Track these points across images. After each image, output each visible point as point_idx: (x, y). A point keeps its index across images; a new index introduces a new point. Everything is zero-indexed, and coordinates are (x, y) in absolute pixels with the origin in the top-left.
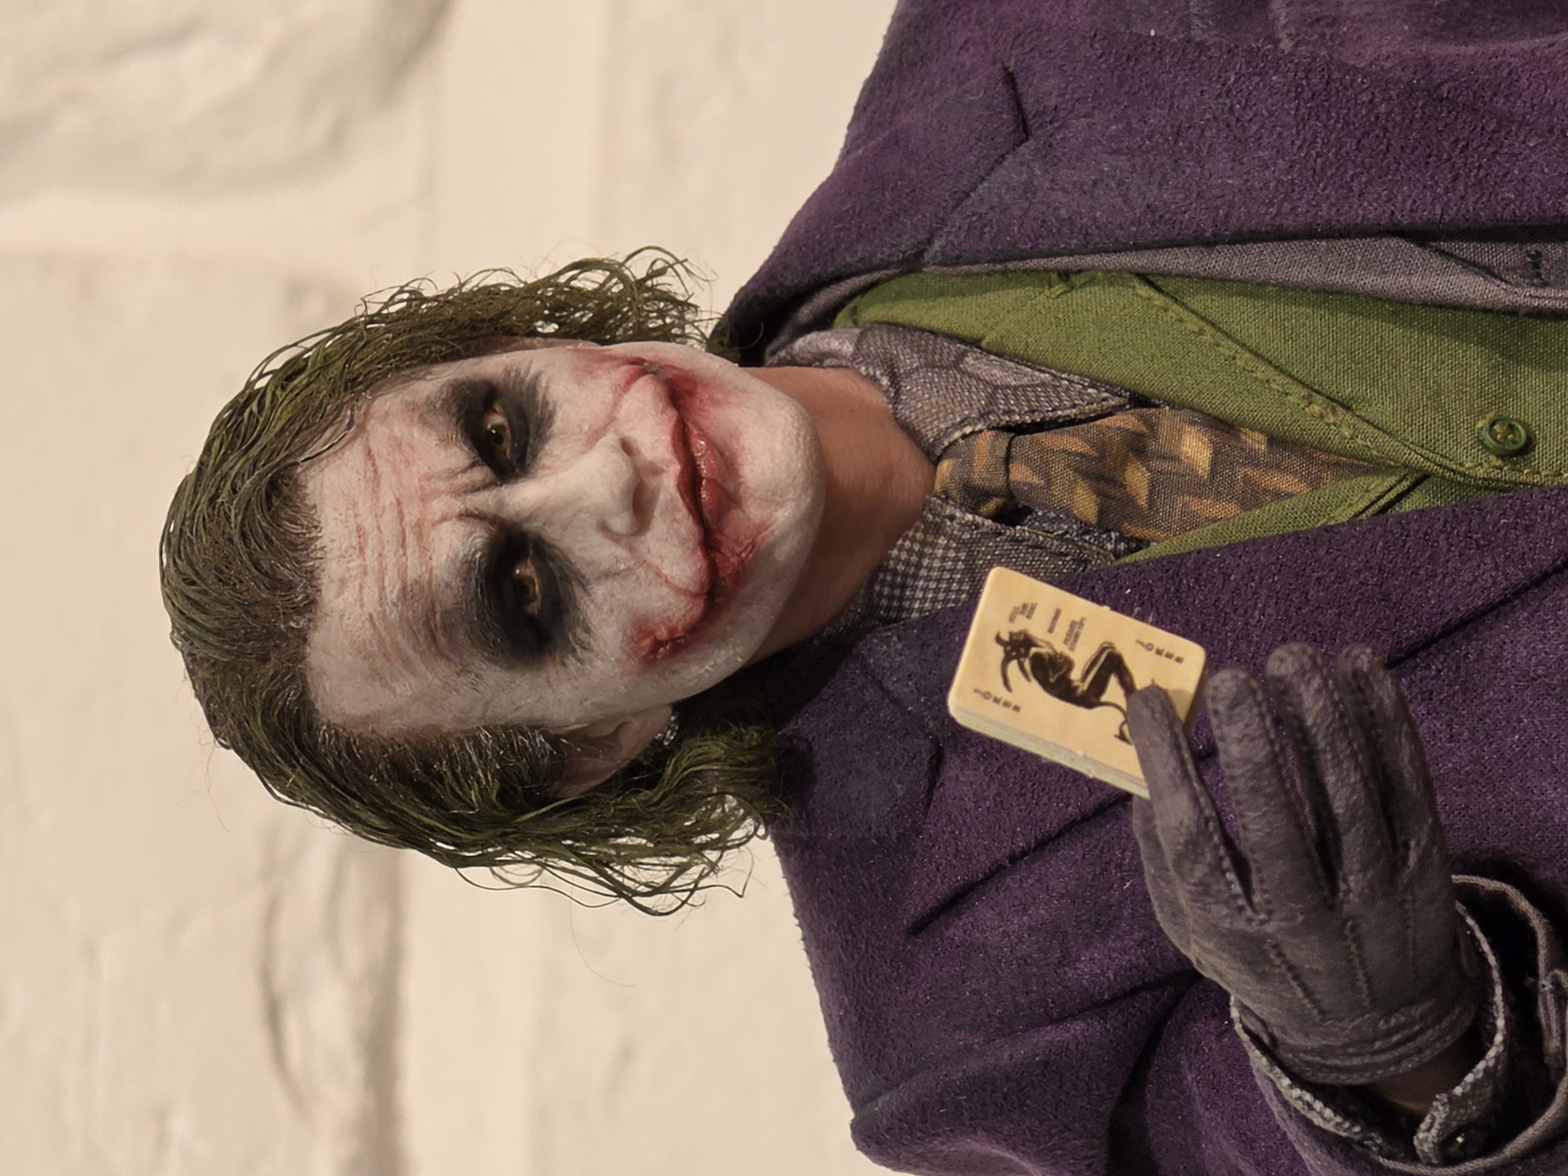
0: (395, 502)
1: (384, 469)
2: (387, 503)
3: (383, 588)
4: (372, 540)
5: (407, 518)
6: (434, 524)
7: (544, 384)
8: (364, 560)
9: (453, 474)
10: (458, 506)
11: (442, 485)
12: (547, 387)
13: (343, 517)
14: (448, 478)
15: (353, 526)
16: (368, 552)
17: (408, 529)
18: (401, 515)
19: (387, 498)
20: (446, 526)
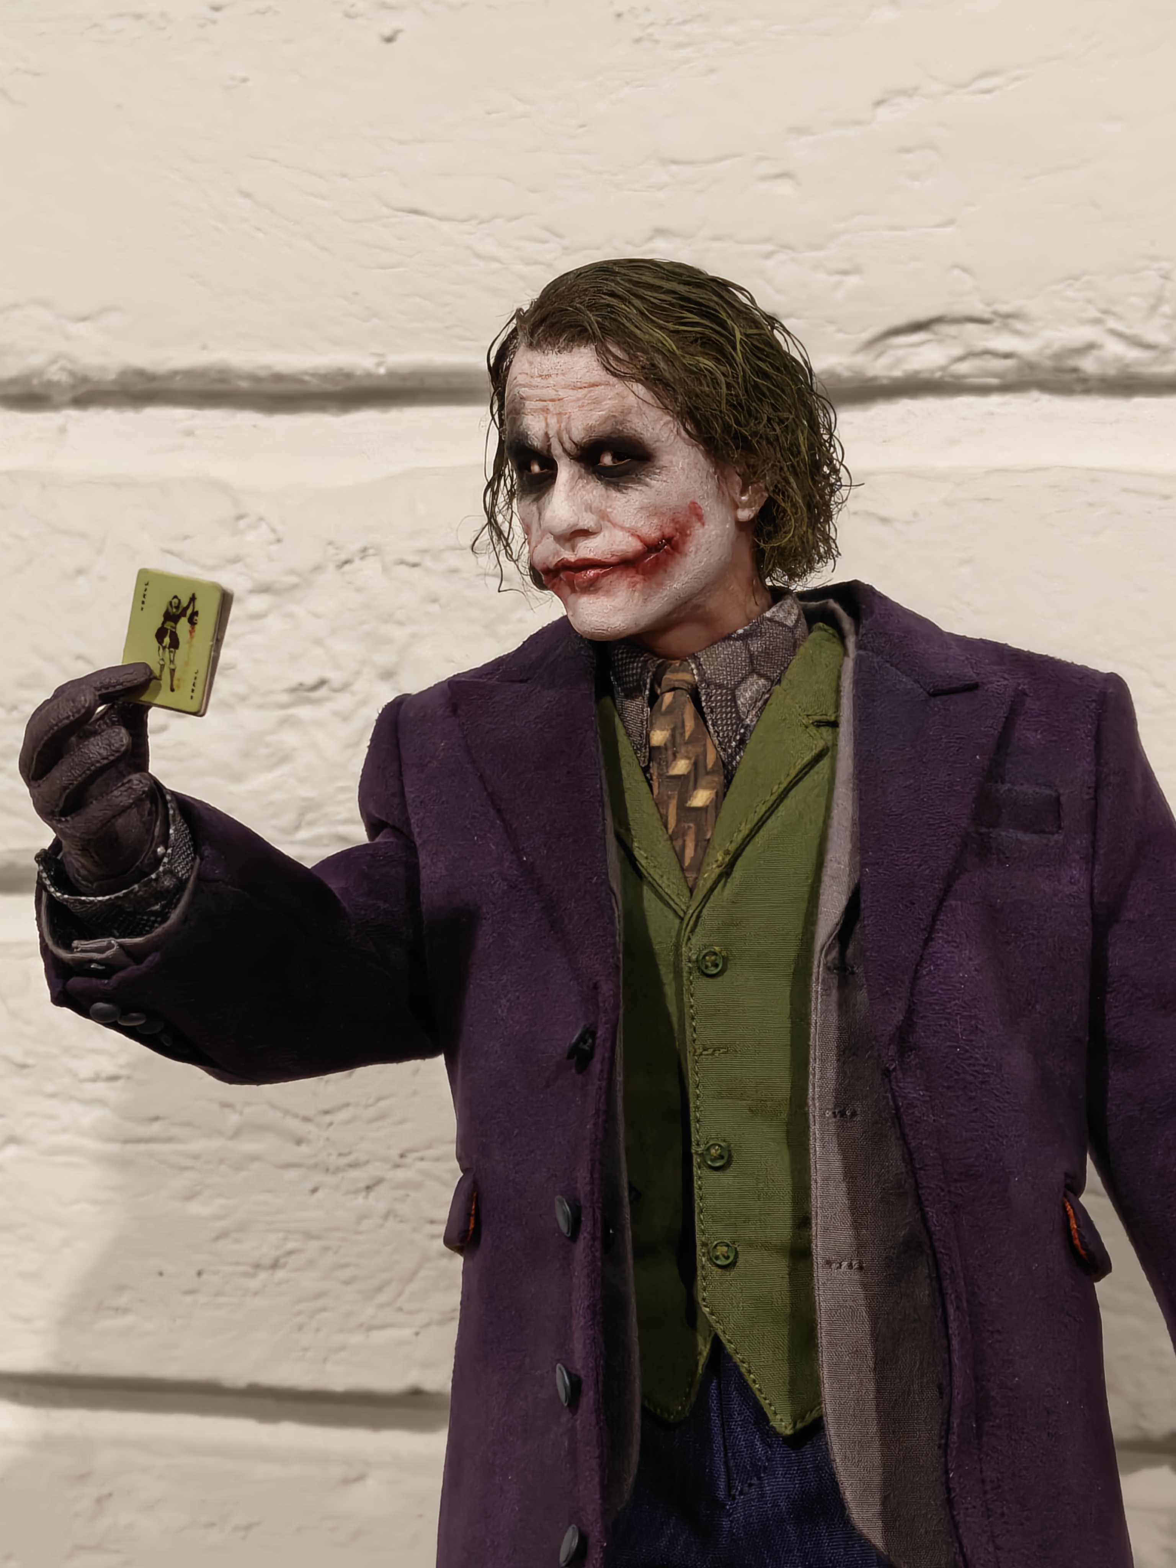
0: (560, 397)
1: (580, 393)
2: (560, 393)
3: (525, 386)
4: (544, 383)
5: (551, 403)
6: (546, 419)
7: (639, 488)
8: (537, 377)
9: (569, 432)
10: (551, 433)
11: (563, 425)
12: (637, 490)
13: (559, 367)
14: (566, 429)
15: (551, 372)
16: (539, 379)
17: (544, 403)
18: (552, 400)
19: (562, 393)
20: (543, 424)
